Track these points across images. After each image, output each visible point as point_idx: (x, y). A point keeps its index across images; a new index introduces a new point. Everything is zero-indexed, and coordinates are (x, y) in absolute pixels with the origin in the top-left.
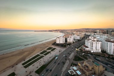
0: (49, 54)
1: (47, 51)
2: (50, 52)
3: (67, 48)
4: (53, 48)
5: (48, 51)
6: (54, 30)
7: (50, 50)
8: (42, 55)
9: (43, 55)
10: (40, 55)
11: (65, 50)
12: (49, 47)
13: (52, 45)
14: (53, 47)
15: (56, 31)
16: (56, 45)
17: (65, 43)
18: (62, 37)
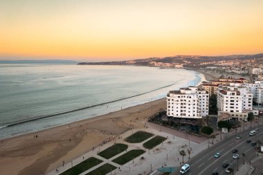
0: (137, 160)
1: (126, 147)
2: (142, 152)
3: (218, 138)
4: (151, 135)
5: (132, 147)
6: (158, 60)
7: (140, 146)
8: (106, 161)
9: (109, 161)
10: (101, 161)
11: (209, 150)
12: (135, 131)
13: (149, 124)
14: (156, 131)
15: (168, 64)
16: (165, 124)
17: (206, 119)
18: (194, 90)
